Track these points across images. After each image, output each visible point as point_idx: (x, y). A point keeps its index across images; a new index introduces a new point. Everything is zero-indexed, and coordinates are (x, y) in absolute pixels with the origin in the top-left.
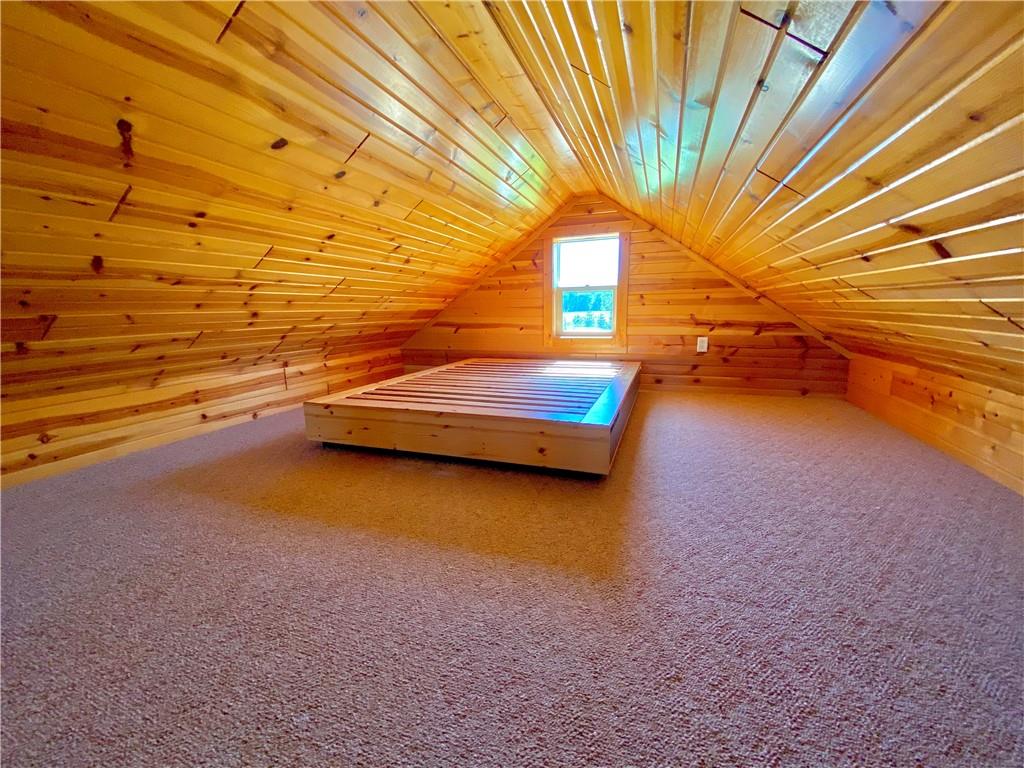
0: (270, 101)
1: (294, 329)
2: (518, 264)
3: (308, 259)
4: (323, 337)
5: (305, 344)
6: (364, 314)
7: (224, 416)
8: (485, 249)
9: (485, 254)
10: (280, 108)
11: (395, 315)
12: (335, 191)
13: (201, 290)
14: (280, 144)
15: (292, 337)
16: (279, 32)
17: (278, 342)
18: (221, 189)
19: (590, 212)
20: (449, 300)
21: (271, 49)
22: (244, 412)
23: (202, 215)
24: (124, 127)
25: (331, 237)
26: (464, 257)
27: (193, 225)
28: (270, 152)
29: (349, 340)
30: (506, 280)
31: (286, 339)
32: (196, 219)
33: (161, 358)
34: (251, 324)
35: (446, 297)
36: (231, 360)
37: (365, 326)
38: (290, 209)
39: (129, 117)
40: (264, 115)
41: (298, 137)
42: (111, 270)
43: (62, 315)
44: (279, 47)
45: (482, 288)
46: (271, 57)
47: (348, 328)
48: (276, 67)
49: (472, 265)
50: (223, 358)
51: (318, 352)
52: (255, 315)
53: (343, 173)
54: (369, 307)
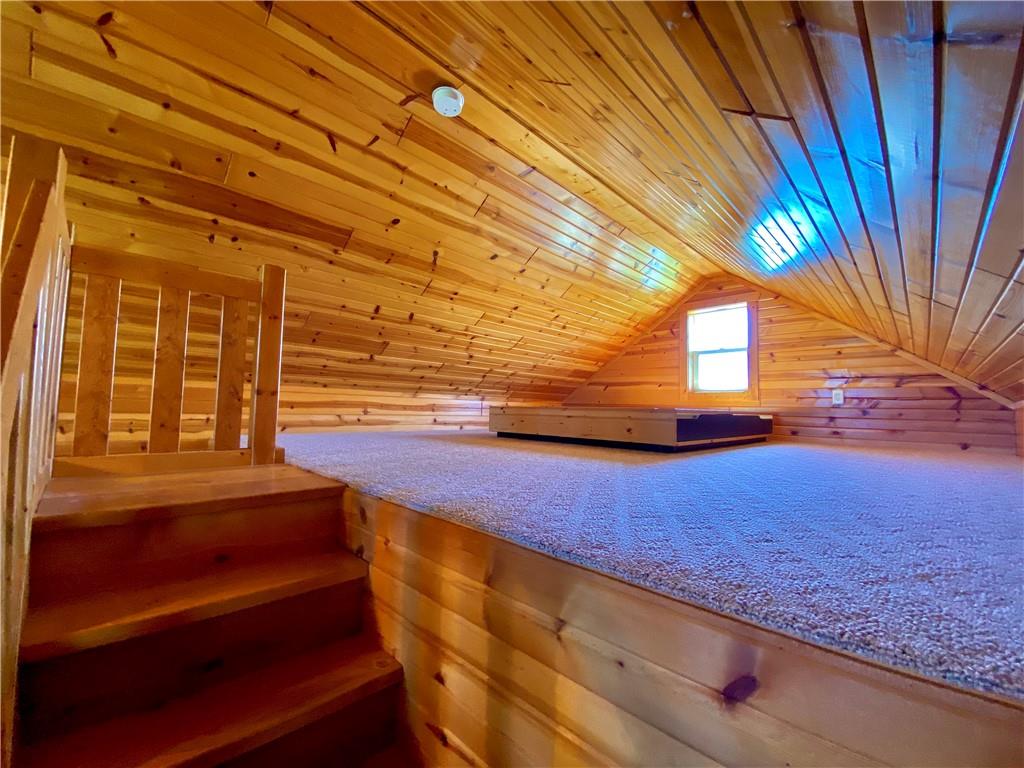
0: (492, 237)
1: (491, 371)
2: (658, 333)
3: (502, 322)
4: (508, 381)
5: (495, 385)
6: (535, 366)
7: (445, 424)
8: (627, 321)
9: (627, 325)
10: (496, 240)
11: (557, 371)
12: (519, 280)
13: (448, 336)
14: (494, 257)
15: (490, 378)
16: (498, 208)
17: (480, 379)
18: (467, 280)
19: (720, 289)
20: (600, 364)
21: (494, 215)
22: (456, 424)
23: (456, 294)
24: (436, 253)
25: (516, 308)
26: (609, 326)
27: (452, 299)
28: (489, 261)
29: (524, 387)
30: (648, 347)
31: (486, 379)
32: (453, 296)
33: (422, 378)
34: (468, 363)
35: (598, 361)
36: (454, 387)
37: (536, 377)
38: (496, 291)
39: (437, 250)
40: (489, 244)
41: (504, 253)
42: (416, 321)
43: (392, 343)
44: (498, 214)
45: (627, 354)
46: (494, 219)
47: (524, 376)
48: (496, 223)
49: (617, 334)
50: (451, 385)
51: (503, 394)
52: (471, 357)
53: (524, 271)
54: (538, 361)
